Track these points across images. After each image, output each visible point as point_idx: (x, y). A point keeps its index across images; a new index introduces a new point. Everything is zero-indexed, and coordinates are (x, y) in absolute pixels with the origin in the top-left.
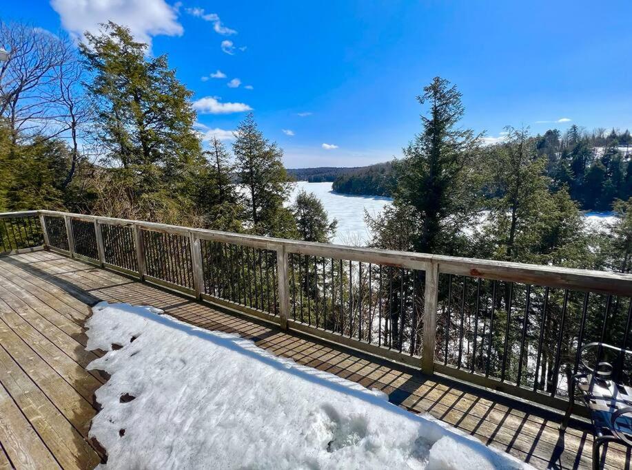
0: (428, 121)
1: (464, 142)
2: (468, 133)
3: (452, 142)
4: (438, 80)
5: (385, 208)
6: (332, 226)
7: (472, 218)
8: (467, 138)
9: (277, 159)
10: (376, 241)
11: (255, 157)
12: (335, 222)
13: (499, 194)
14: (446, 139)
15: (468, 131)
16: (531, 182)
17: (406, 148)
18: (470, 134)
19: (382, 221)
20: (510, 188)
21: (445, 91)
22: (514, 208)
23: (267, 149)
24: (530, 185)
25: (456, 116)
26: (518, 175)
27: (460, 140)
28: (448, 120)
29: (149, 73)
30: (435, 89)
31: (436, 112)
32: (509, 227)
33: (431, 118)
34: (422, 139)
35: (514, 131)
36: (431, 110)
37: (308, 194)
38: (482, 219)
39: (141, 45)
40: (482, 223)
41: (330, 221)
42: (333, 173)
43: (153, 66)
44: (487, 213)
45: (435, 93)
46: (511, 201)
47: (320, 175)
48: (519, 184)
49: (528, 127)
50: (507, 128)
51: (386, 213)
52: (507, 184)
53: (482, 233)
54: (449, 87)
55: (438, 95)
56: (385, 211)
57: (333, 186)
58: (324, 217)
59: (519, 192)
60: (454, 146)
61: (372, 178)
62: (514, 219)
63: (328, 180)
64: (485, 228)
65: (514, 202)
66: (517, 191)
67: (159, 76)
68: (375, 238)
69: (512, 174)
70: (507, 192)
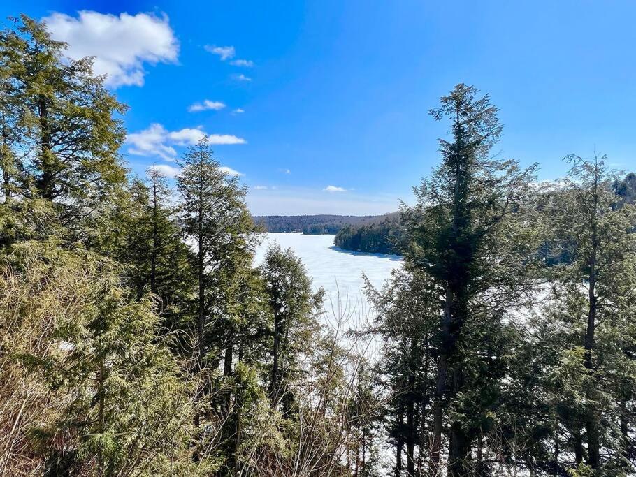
0: (449, 144)
1: (505, 178)
2: (511, 166)
3: (487, 178)
4: (462, 88)
5: (393, 273)
6: (318, 299)
7: (523, 295)
8: (509, 172)
9: (239, 199)
10: (381, 324)
11: (207, 194)
12: (322, 293)
13: (566, 258)
14: (479, 174)
15: (510, 162)
16: (615, 241)
17: (419, 186)
18: (513, 167)
19: (391, 292)
20: (582, 250)
21: (473, 102)
22: (592, 281)
23: (225, 185)
24: (614, 246)
25: (491, 138)
26: (593, 228)
27: (498, 174)
28: (478, 142)
29: (66, 79)
30: (458, 100)
31: (459, 132)
32: (586, 309)
33: (452, 140)
34: (441, 173)
35: (582, 163)
36: (452, 128)
37: (283, 250)
38: (541, 297)
39: (60, 44)
40: (541, 302)
41: (314, 290)
42: (337, 223)
43: (73, 69)
44: (548, 286)
45: (458, 106)
46: (585, 269)
47: (318, 224)
48: (596, 243)
49: (605, 157)
50: (570, 158)
51: (395, 282)
52: (577, 243)
53: (543, 318)
54: (478, 97)
55: (462, 107)
56: (394, 279)
57: (336, 241)
58: (306, 285)
59: (598, 256)
60: (491, 183)
61: (388, 230)
62: (593, 299)
63: (330, 231)
64: (548, 310)
65: (590, 273)
66: (594, 254)
67: (80, 83)
68: (379, 318)
69: (584, 228)
70: (577, 256)
